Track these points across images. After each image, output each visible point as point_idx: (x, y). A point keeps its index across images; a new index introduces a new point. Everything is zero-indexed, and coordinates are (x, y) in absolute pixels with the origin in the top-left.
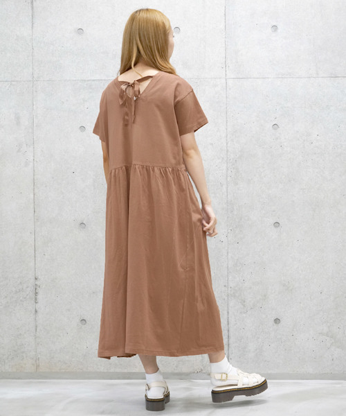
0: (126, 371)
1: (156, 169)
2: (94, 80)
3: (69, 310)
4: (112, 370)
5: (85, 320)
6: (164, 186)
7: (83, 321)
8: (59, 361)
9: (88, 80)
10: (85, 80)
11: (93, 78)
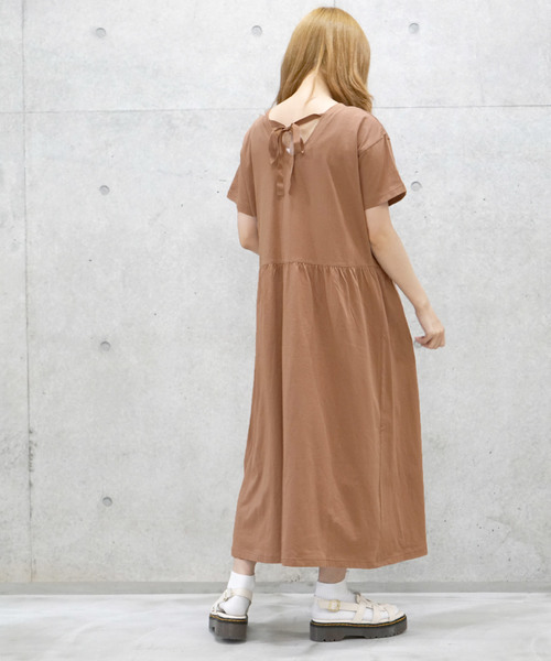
0: (175, 580)
1: (332, 270)
2: (123, 112)
3: (84, 482)
4: (154, 579)
5: (110, 500)
6: (346, 298)
7: (108, 500)
8: (69, 565)
9: (114, 112)
10: (108, 112)
11: (121, 108)
